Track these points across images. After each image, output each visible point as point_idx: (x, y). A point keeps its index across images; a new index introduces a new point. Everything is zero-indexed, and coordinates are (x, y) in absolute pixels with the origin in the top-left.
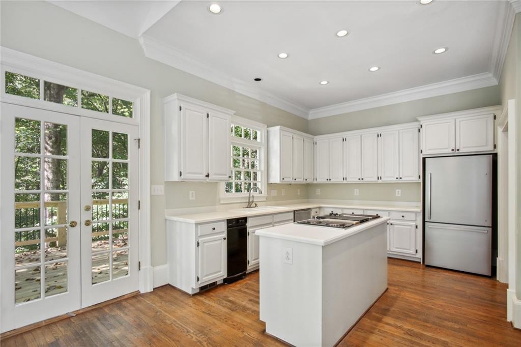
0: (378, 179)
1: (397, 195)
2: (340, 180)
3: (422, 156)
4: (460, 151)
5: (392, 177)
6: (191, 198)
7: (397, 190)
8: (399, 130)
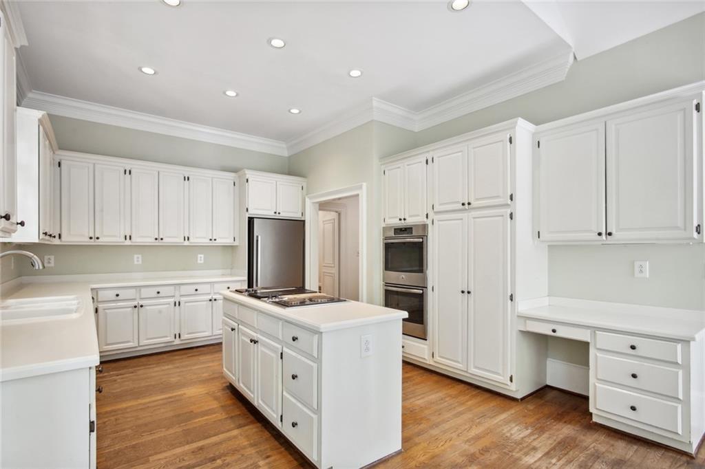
0: (185, 240)
1: (199, 262)
2: (120, 240)
3: (247, 215)
4: (281, 215)
5: (205, 238)
7: (199, 256)
8: (212, 178)
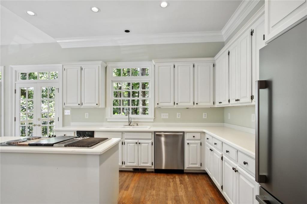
6: (86, 117)
